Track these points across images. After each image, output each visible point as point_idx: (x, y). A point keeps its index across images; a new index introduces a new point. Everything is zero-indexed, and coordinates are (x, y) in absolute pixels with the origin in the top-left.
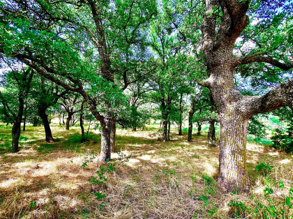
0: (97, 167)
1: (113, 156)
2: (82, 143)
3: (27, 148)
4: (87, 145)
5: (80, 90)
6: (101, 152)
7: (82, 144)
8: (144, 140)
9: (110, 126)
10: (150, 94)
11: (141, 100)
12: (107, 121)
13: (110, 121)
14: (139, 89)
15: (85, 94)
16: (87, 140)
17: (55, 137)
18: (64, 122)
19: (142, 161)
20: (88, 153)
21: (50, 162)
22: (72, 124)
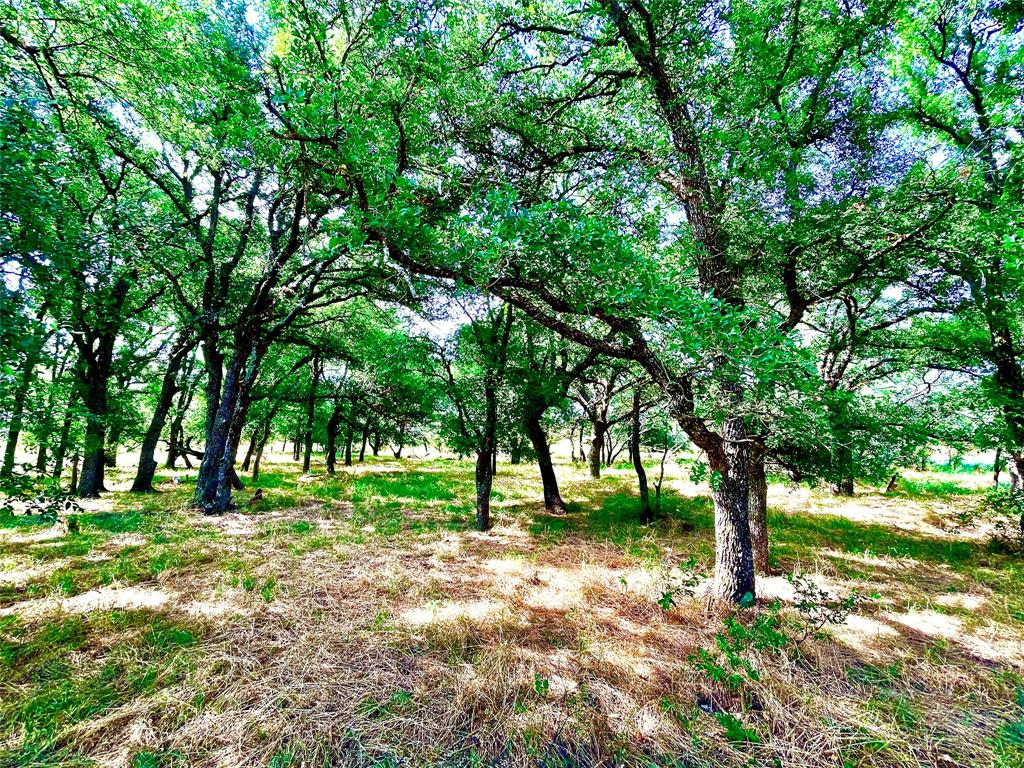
0: (710, 617)
1: (766, 586)
2: (645, 524)
3: (506, 523)
4: (663, 532)
5: (639, 351)
6: (718, 565)
7: (644, 527)
8: (905, 540)
9: (743, 472)
10: (920, 332)
11: (868, 363)
12: (731, 451)
13: (745, 452)
14: (852, 319)
15: (653, 363)
16: (659, 517)
17: (565, 496)
18: (582, 453)
19: (912, 638)
20: (669, 561)
21: (563, 572)
22: (606, 460)
